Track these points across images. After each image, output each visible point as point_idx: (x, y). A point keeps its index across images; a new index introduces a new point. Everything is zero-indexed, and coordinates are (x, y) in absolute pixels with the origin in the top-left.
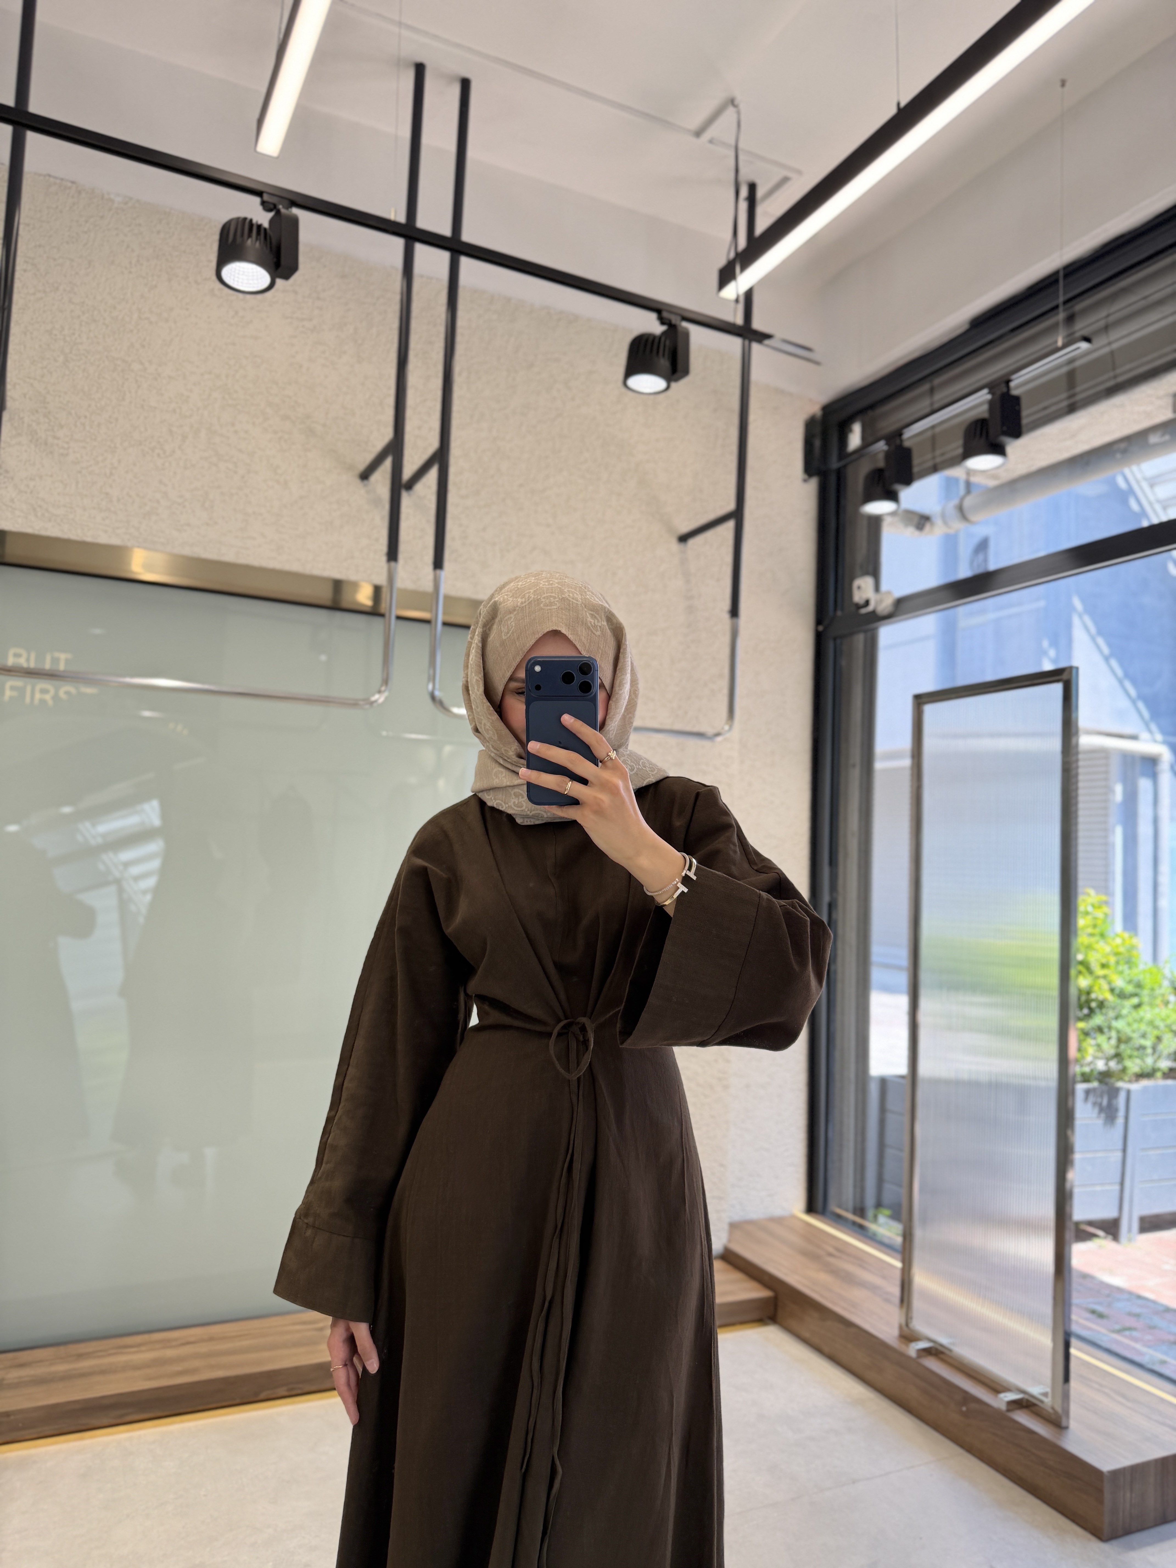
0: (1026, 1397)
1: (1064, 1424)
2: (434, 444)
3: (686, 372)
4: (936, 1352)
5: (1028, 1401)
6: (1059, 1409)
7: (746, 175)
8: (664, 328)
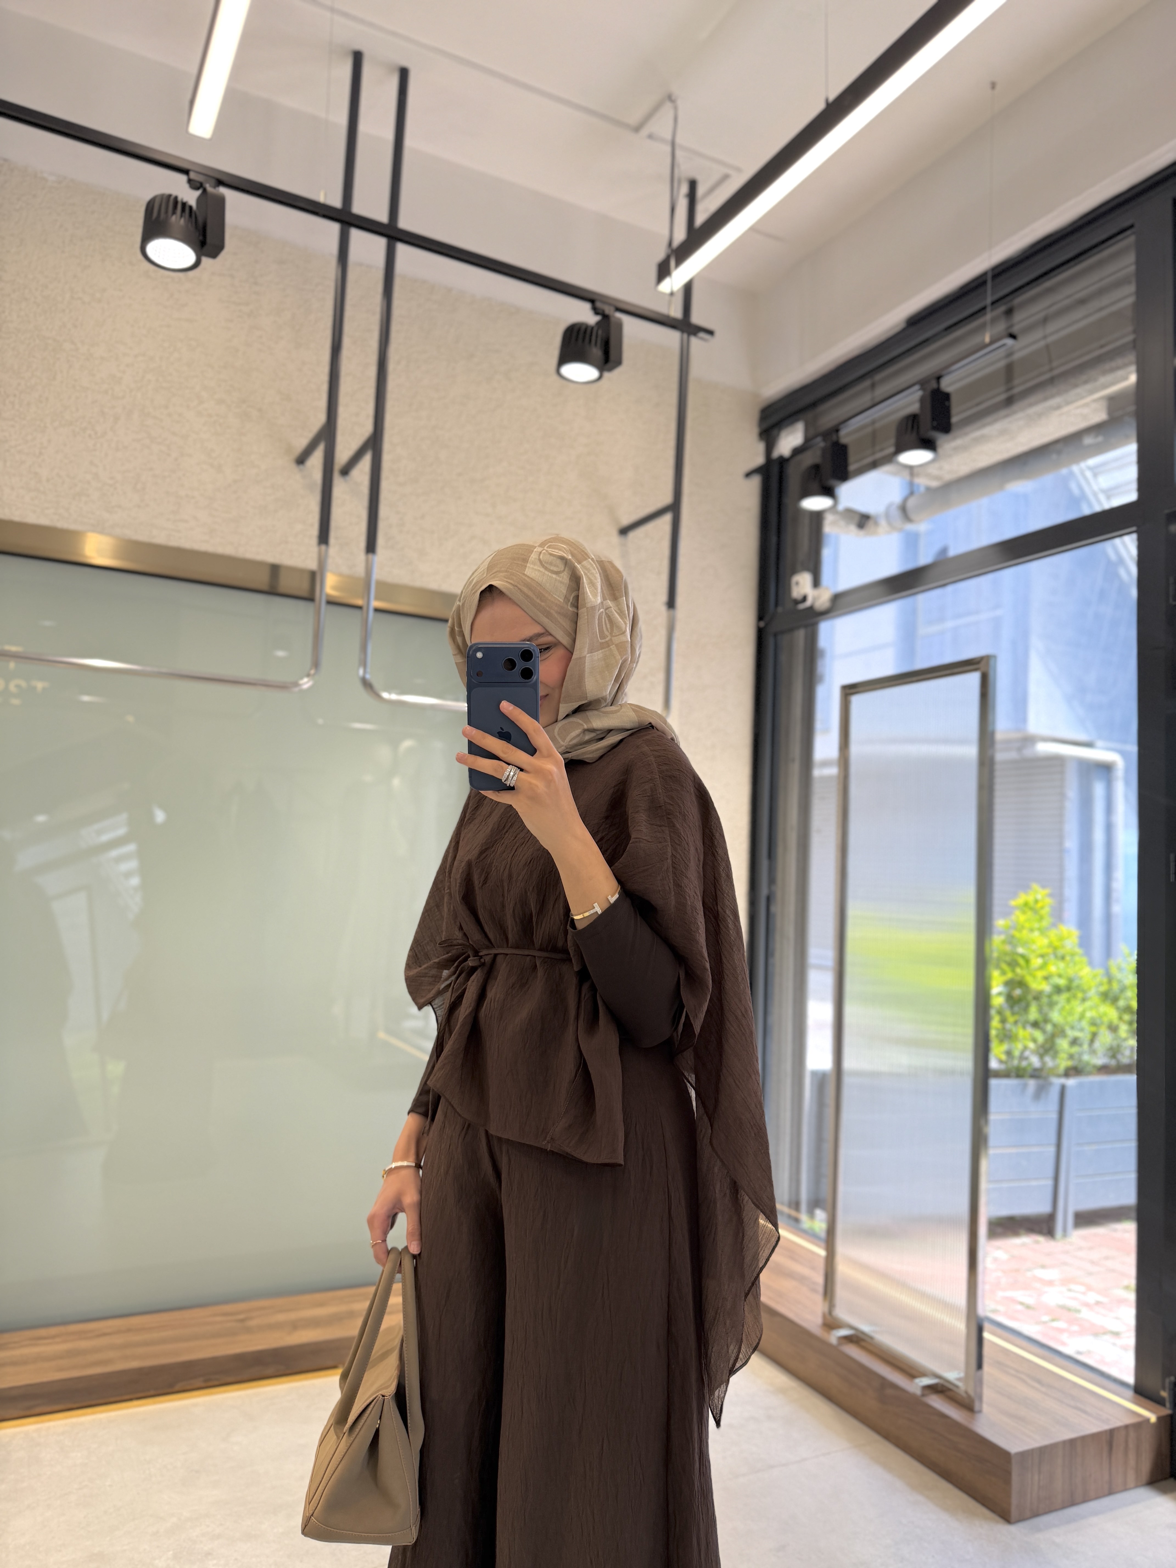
0: (941, 1381)
1: (977, 1408)
2: (367, 429)
3: (619, 362)
4: (857, 1339)
5: (943, 1386)
6: (971, 1393)
7: (684, 171)
8: (597, 318)
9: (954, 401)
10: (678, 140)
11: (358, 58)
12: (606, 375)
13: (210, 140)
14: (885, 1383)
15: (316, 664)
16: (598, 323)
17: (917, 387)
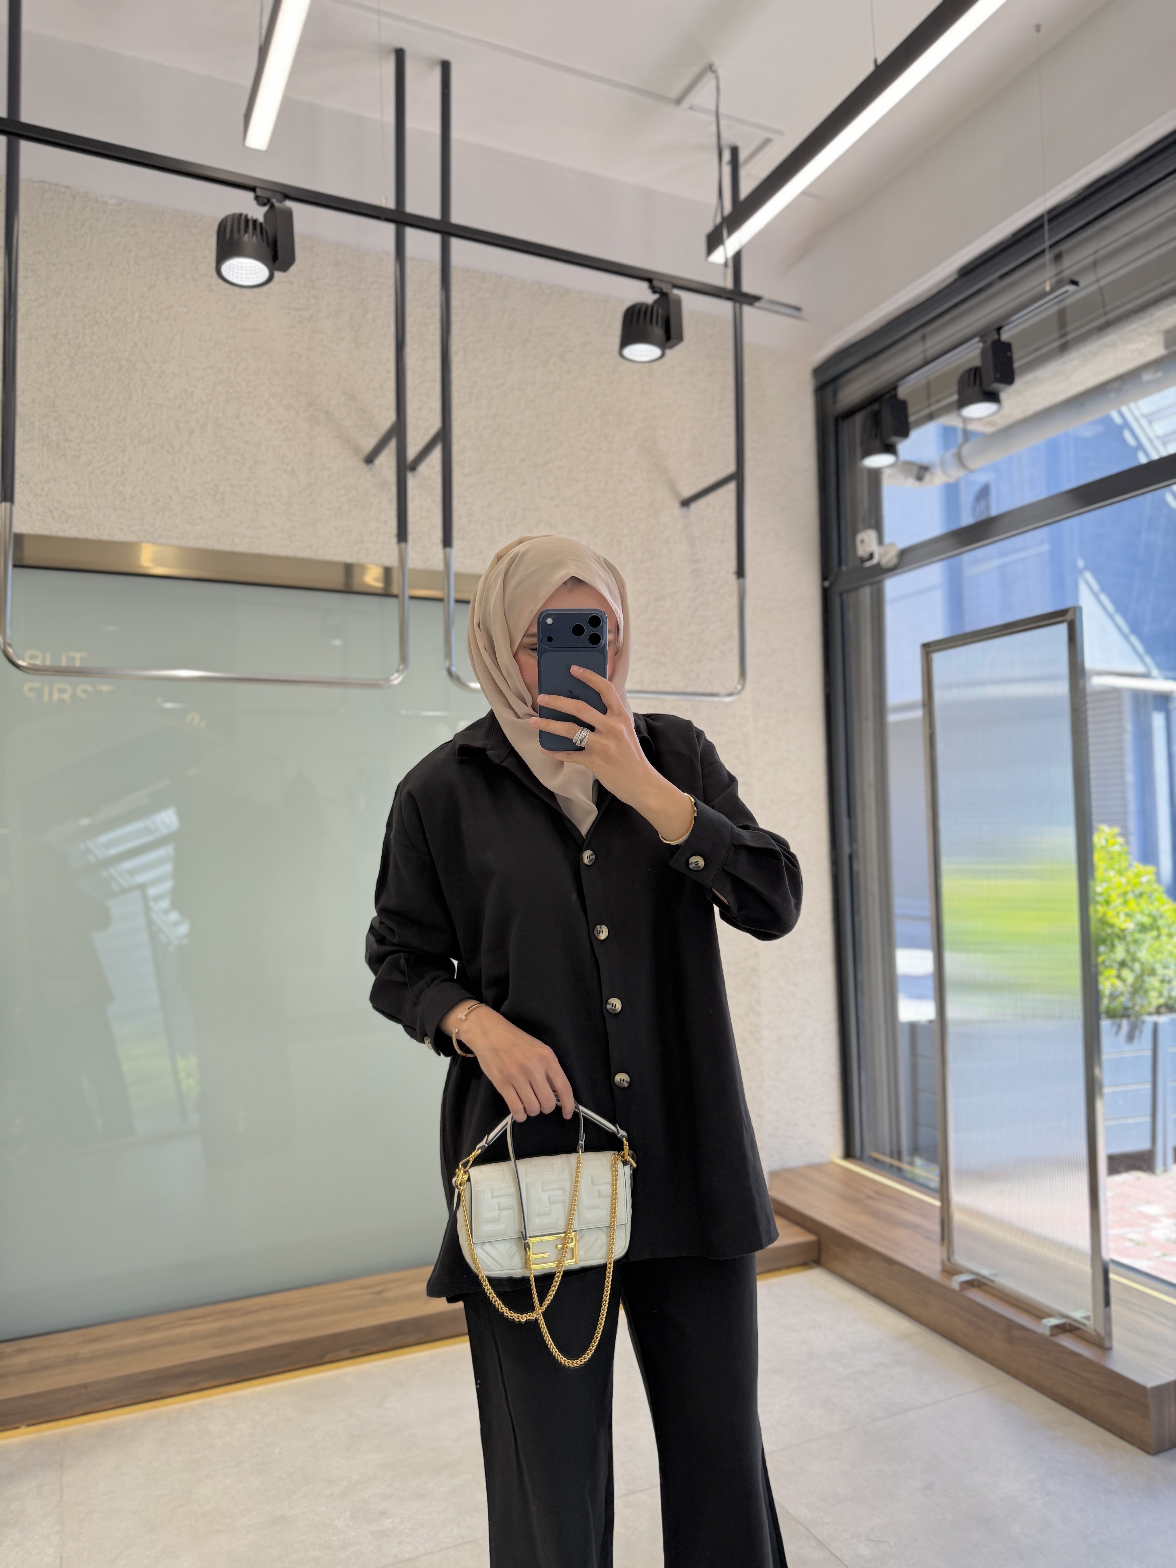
0: (1069, 1321)
1: (1108, 1345)
2: (436, 424)
3: (680, 339)
4: (978, 1283)
5: (1070, 1325)
6: (1102, 1332)
7: (728, 138)
8: (656, 297)
9: (1015, 348)
10: (722, 110)
11: (400, 55)
12: (669, 352)
13: (266, 151)
14: (1011, 1325)
15: (404, 659)
16: (656, 302)
17: (977, 339)
